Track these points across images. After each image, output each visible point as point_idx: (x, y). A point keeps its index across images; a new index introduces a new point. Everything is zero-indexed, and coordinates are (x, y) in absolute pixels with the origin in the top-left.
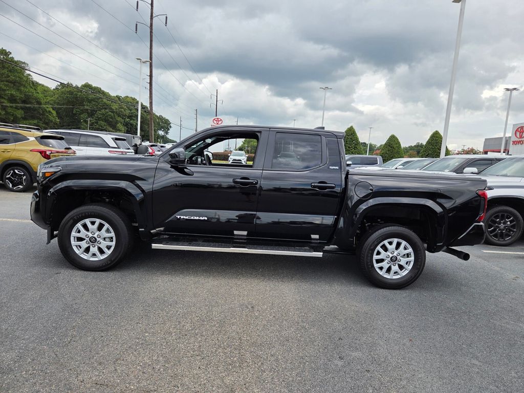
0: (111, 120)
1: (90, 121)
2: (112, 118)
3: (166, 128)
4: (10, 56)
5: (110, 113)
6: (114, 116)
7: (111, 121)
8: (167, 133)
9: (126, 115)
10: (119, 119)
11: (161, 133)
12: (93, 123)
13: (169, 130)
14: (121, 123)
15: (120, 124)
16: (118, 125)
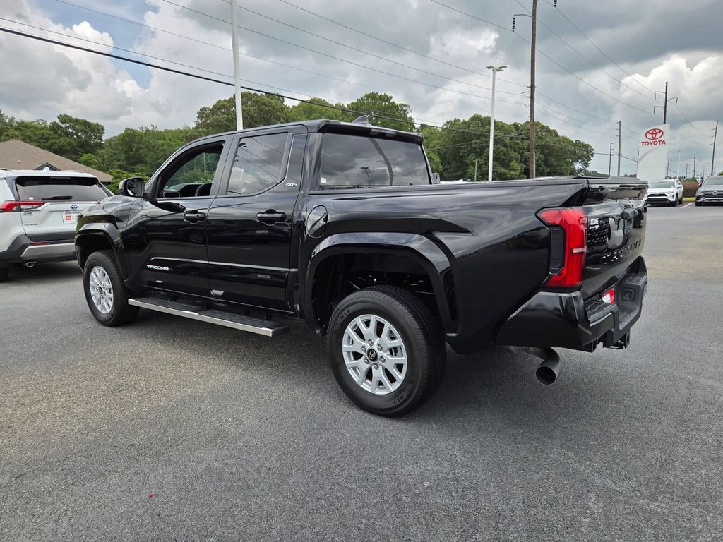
0: (503, 157)
1: (478, 162)
2: (504, 155)
3: (586, 158)
4: (392, 101)
5: (502, 148)
6: (508, 152)
7: (503, 159)
8: (586, 165)
9: (523, 149)
10: (513, 154)
11: (578, 165)
12: (482, 164)
13: (589, 159)
14: (517, 160)
15: (515, 161)
16: (512, 163)
